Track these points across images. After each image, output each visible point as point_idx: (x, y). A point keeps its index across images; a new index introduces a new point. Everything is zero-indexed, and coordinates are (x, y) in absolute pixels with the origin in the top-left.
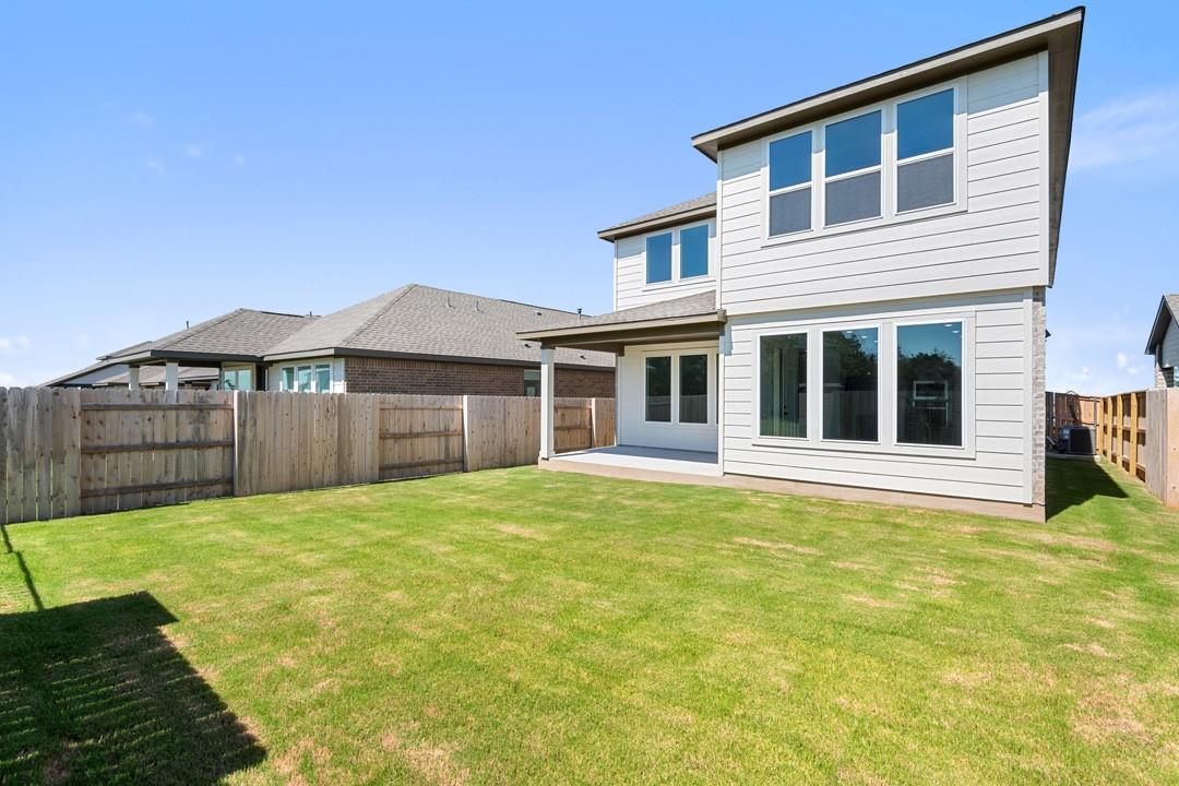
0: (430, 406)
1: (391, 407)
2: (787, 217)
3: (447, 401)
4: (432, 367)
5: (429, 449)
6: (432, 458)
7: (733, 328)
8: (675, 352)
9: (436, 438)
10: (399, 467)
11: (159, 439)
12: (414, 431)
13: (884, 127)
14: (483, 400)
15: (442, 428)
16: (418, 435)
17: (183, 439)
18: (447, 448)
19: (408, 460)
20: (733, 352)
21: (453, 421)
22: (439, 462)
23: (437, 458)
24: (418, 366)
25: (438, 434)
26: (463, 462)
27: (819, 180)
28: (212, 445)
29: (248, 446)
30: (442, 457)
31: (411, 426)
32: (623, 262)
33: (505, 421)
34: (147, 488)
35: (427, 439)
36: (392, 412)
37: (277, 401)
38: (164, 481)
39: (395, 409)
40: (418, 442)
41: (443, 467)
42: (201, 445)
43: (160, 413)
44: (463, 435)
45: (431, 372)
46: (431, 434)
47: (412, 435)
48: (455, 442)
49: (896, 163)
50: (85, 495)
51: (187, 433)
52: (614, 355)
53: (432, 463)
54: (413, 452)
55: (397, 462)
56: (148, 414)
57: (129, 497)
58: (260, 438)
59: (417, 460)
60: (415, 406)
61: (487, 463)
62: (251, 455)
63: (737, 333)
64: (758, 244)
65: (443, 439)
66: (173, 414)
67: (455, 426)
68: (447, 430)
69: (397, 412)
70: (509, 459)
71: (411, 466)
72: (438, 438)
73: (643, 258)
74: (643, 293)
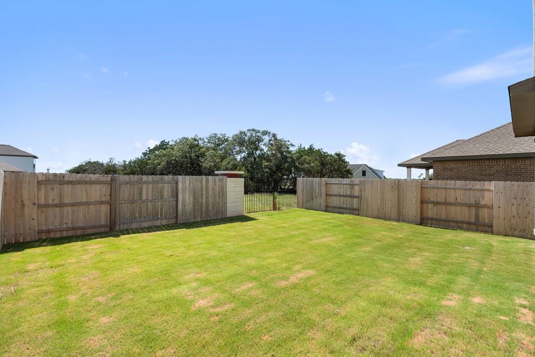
0: (462, 188)
5: (460, 213)
6: (463, 219)
11: (342, 194)
12: (448, 201)
15: (473, 202)
16: (450, 204)
17: (348, 194)
18: (477, 216)
21: (482, 198)
22: (470, 223)
23: (468, 220)
24: (487, 163)
25: (470, 206)
26: (491, 227)
28: (355, 197)
29: (363, 198)
30: (473, 220)
31: (446, 198)
34: (340, 208)
35: (459, 208)
36: (432, 189)
37: (372, 182)
38: (343, 206)
40: (452, 209)
42: (352, 197)
43: (342, 186)
46: (463, 205)
47: (446, 203)
48: (484, 212)
50: (327, 207)
51: (348, 193)
53: (464, 222)
54: (447, 214)
56: (340, 186)
57: (336, 210)
58: (367, 196)
59: (450, 218)
62: (364, 202)
65: (473, 209)
66: (345, 186)
67: (485, 202)
68: (477, 203)
72: (468, 208)
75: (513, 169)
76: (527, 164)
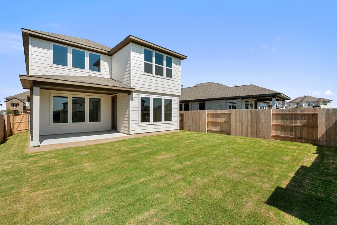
2: (148, 69)
7: (134, 93)
20: (133, 100)
27: (154, 64)
63: (135, 95)
64: (141, 73)
73: (51, 51)
74: (51, 67)
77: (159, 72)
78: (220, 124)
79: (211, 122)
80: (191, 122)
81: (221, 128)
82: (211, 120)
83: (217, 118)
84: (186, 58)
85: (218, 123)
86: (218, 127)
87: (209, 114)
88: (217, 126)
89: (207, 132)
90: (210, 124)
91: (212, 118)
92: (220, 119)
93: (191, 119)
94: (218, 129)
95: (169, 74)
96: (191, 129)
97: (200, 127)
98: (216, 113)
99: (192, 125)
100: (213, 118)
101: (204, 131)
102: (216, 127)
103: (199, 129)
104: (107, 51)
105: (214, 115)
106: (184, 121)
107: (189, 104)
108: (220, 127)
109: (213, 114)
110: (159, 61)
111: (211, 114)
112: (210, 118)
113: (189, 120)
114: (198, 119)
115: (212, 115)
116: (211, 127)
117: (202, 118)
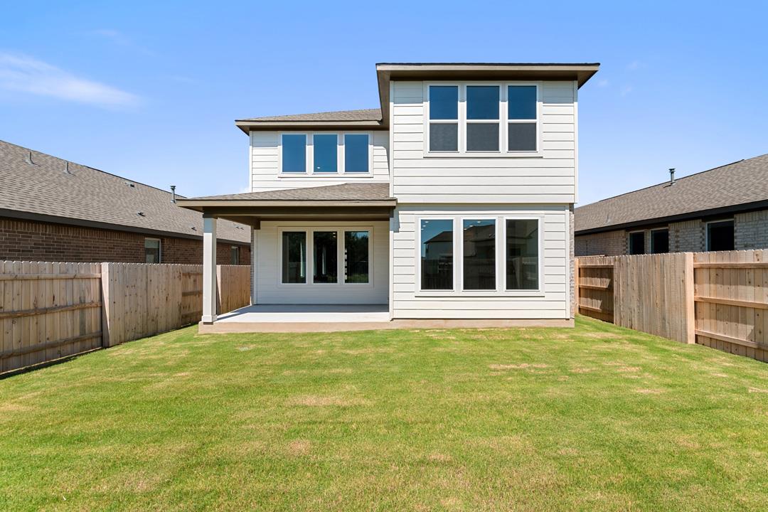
0: (63, 276)
1: (8, 277)
2: (442, 140)
3: (82, 268)
4: (41, 230)
5: (60, 327)
6: (65, 337)
7: (400, 212)
8: (310, 229)
9: (69, 313)
10: (21, 354)
12: (41, 305)
13: (501, 97)
14: (124, 268)
15: (77, 300)
16: (45, 311)
18: (82, 323)
19: (32, 343)
20: (400, 230)
21: (89, 291)
22: (74, 341)
23: (70, 336)
24: (21, 228)
25: (71, 308)
26: (102, 337)
27: (462, 120)
30: (77, 333)
31: (36, 300)
32: (258, 151)
33: (146, 290)
35: (57, 316)
36: (9, 284)
39: (16, 279)
40: (46, 320)
41: (78, 345)
44: (102, 308)
45: (39, 236)
46: (64, 308)
47: (39, 311)
48: (92, 316)
49: (508, 121)
52: (249, 227)
53: (66, 342)
54: (39, 333)
55: (16, 347)
59: (43, 342)
60: (43, 276)
61: (129, 335)
63: (403, 216)
64: (421, 155)
65: (77, 313)
67: (92, 296)
68: (82, 302)
69: (17, 284)
70: (151, 328)
71: (37, 350)
72: (71, 312)
73: (279, 150)
74: (279, 179)
75: (56, 242)
76: (69, 236)
77: (483, 140)
78: (750, 314)
79: (710, 302)
80: (635, 295)
81: (757, 332)
82: (711, 292)
83: (736, 284)
84: (594, 72)
85: (744, 308)
86: (740, 326)
87: (702, 268)
88: (737, 321)
89: (691, 341)
90: (705, 309)
91: (716, 283)
92: (750, 289)
93: (636, 287)
94: (742, 334)
95: (524, 139)
96: (636, 323)
97: (664, 319)
98: (733, 262)
99: (638, 307)
100: (719, 286)
101: (679, 337)
102: (734, 324)
103: (664, 327)
104: (378, 121)
105: (725, 271)
106: (615, 292)
107: (667, 230)
108: (750, 328)
109: (719, 268)
110: (483, 106)
111: (709, 268)
112: (706, 286)
113: (629, 287)
114: (658, 287)
115: (713, 273)
116: (713, 321)
117: (673, 285)
